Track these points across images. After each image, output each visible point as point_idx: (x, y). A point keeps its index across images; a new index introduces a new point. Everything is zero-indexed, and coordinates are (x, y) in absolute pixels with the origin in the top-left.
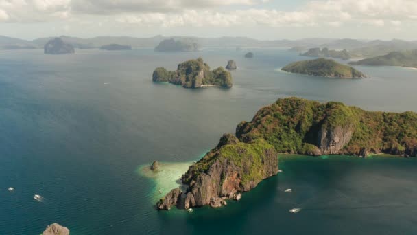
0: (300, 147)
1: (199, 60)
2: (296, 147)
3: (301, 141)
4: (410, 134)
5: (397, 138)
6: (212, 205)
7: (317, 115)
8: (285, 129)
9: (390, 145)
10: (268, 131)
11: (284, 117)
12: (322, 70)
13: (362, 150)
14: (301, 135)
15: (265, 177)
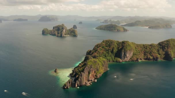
0: (113, 59)
1: (63, 25)
2: (112, 59)
3: (114, 57)
4: (154, 52)
5: (149, 54)
6: (86, 85)
7: (119, 46)
8: (107, 52)
9: (147, 57)
10: (100, 54)
11: (107, 48)
12: (112, 29)
13: (137, 59)
14: (113, 54)
15: (104, 72)
